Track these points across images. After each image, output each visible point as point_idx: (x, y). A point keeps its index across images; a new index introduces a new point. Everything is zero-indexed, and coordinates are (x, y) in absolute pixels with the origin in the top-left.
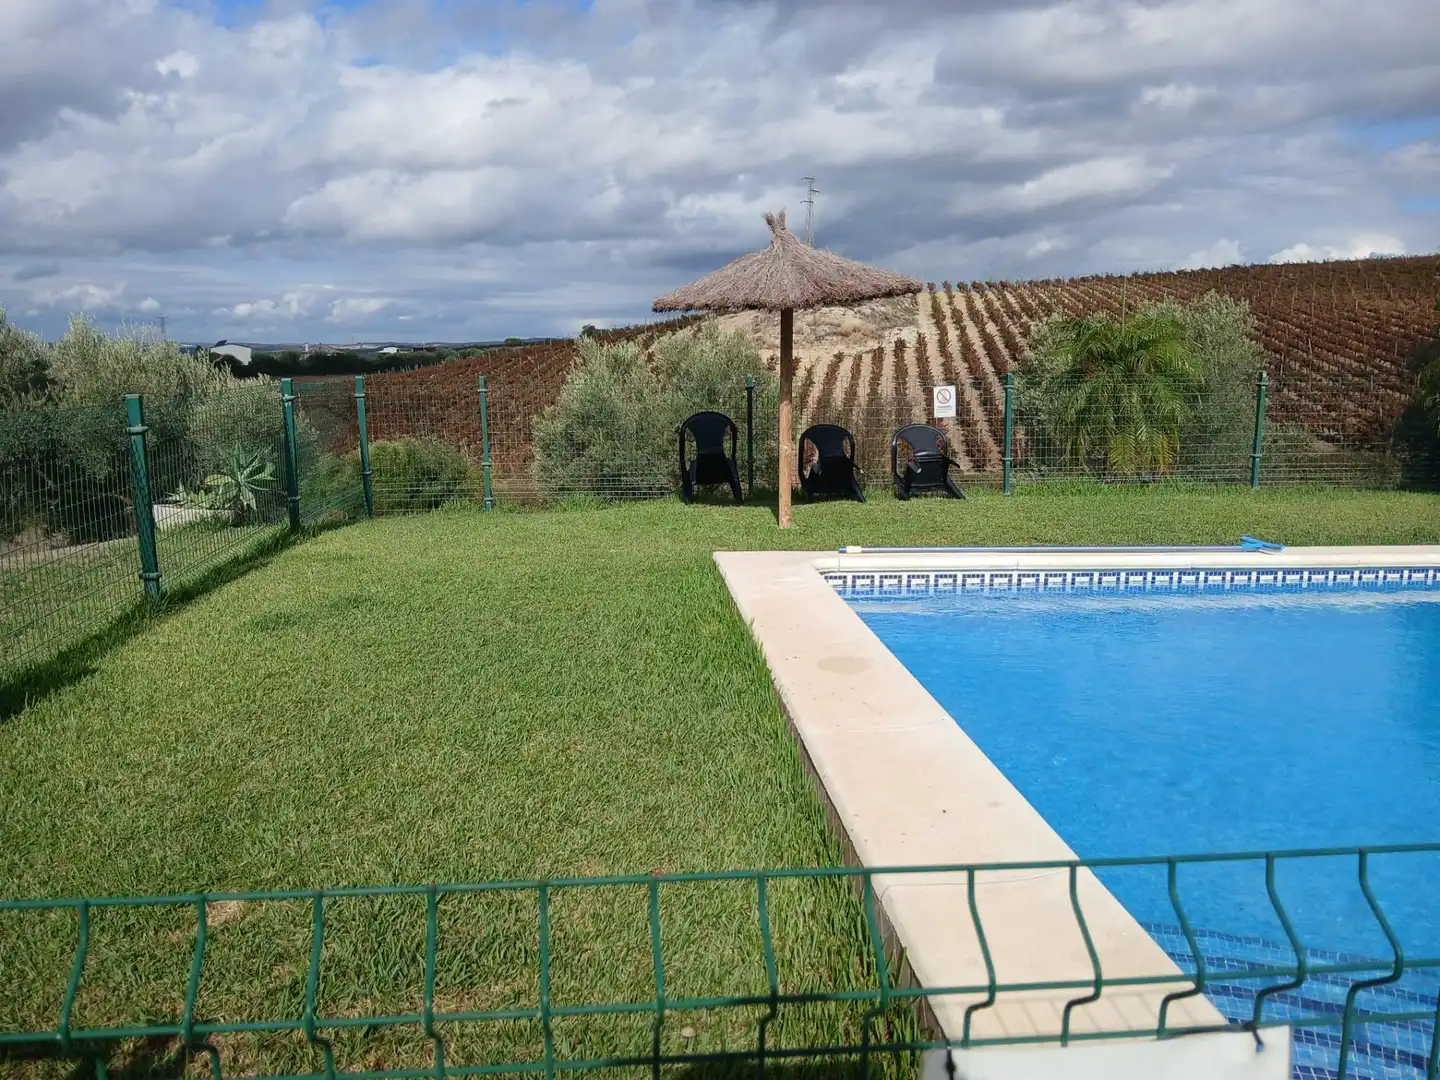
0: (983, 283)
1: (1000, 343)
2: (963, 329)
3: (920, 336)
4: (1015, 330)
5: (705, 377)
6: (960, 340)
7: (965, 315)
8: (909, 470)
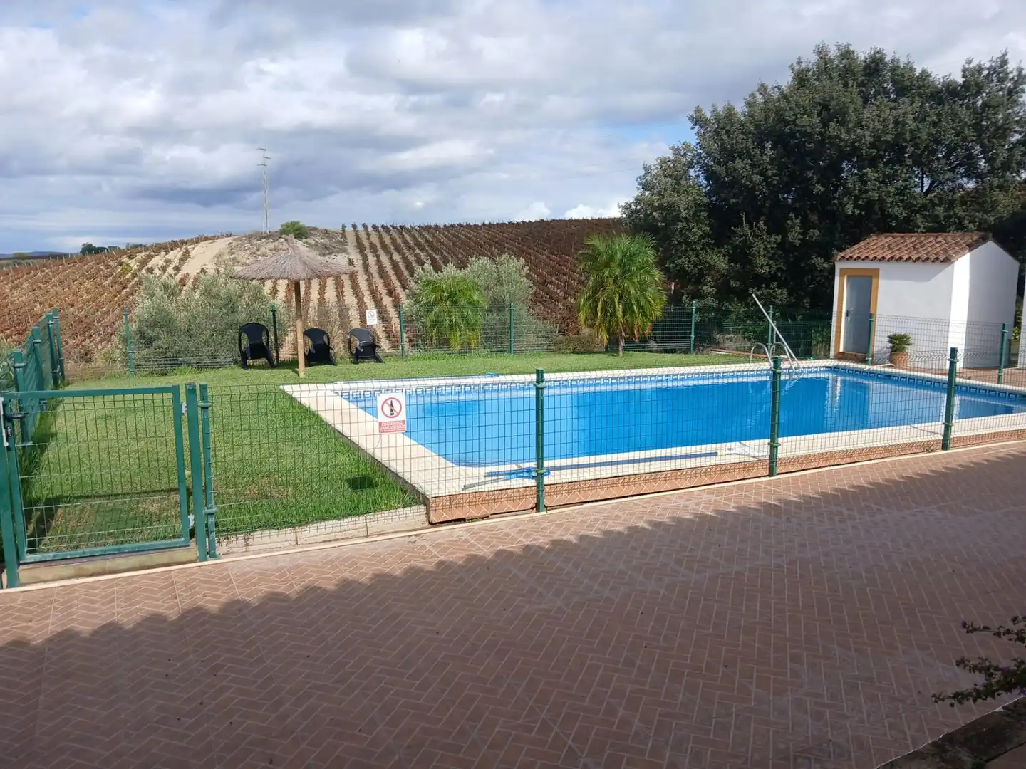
0: (389, 226)
1: (402, 266)
2: (378, 257)
3: (350, 260)
4: (411, 258)
5: (230, 299)
6: (376, 264)
7: (379, 247)
8: (357, 350)
